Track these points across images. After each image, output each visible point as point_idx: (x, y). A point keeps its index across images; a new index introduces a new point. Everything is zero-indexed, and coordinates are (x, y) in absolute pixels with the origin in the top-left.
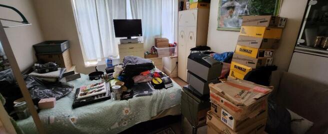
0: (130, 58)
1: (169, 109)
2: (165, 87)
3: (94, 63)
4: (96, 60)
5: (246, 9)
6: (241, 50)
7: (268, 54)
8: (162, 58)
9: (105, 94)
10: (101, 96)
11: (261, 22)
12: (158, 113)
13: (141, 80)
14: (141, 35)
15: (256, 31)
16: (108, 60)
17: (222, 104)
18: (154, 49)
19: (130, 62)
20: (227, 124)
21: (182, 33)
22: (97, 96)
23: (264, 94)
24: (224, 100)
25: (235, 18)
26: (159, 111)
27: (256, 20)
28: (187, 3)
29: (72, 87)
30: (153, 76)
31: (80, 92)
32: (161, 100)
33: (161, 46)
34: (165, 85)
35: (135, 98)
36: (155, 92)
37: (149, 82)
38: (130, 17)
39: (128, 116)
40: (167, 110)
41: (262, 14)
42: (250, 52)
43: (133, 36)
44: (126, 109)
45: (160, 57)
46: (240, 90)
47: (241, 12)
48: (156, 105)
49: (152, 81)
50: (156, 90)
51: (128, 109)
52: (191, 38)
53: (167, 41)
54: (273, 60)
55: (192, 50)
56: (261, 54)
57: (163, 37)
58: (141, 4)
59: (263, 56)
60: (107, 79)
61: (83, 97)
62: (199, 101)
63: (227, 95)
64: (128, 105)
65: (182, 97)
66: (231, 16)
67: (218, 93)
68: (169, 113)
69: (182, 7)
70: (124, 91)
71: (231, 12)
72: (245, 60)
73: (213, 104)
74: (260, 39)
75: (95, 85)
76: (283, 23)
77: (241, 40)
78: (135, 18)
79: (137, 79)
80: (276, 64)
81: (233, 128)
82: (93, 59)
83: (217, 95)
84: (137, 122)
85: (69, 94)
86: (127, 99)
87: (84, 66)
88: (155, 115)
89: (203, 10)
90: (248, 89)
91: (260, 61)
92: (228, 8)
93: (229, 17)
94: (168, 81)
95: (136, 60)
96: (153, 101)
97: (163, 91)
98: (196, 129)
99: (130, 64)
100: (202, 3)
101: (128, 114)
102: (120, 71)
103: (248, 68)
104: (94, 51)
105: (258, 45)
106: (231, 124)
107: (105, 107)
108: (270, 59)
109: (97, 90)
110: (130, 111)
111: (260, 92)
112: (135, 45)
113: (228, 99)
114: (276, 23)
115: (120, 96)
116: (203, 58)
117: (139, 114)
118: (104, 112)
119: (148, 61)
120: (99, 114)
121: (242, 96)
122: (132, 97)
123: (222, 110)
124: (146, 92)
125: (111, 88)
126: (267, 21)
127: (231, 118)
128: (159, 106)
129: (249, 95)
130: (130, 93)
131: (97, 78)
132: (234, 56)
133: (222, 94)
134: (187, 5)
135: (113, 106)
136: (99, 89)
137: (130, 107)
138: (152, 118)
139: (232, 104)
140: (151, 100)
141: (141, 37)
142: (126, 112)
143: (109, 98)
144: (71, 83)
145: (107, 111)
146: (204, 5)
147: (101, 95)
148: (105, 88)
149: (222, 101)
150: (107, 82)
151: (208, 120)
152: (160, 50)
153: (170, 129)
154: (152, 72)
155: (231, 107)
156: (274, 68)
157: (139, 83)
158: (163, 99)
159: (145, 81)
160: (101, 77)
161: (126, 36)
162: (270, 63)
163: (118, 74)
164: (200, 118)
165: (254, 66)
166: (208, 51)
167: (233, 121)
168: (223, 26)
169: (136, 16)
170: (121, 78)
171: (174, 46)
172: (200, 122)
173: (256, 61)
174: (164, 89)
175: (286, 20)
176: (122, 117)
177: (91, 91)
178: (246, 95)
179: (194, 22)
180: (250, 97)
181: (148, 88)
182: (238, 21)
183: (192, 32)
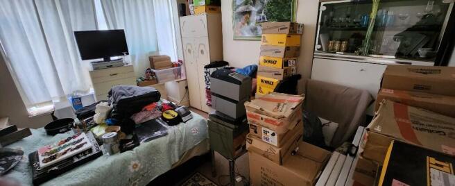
0: (121, 88)
1: (193, 148)
2: (182, 121)
3: (48, 108)
4: (50, 102)
5: (263, 14)
6: (265, 61)
7: (291, 62)
8: (164, 85)
9: (90, 150)
10: (85, 155)
11: (281, 29)
12: (180, 157)
13: (145, 118)
14: (128, 54)
15: (277, 39)
16: (73, 99)
17: (262, 122)
18: (151, 72)
19: (123, 95)
20: (270, 142)
21: (189, 47)
22: (77, 155)
23: (298, 103)
24: (264, 117)
25: (253, 24)
26: (181, 154)
27: (276, 27)
28: (190, 6)
29: (21, 153)
30: (162, 109)
31: (41, 158)
32: (181, 139)
33: (160, 67)
34: (183, 118)
35: (144, 145)
36: (171, 130)
37: (158, 118)
38: (103, 27)
39: (138, 172)
40: (191, 151)
41: (281, 20)
42: (275, 62)
43: (113, 55)
44: (133, 163)
45: (161, 82)
46: (276, 104)
47: (258, 18)
48: (176, 146)
49: (162, 117)
50: (172, 127)
51: (137, 162)
52: (202, 52)
53: (168, 58)
54: (297, 69)
55: (207, 67)
56: (285, 64)
57: (162, 53)
58: (120, 6)
59: (288, 66)
60: (85, 128)
61: (50, 163)
62: (233, 126)
63: (266, 110)
64: (135, 156)
65: (209, 129)
66: (248, 23)
67: (257, 111)
68: (194, 154)
69: (183, 11)
70: (122, 138)
71: (247, 18)
72: (270, 72)
73: (251, 125)
74: (282, 48)
75: (66, 141)
76: (301, 29)
77: (264, 50)
78: (112, 28)
79: (139, 118)
80: (299, 73)
81: (276, 145)
82: (43, 100)
83: (255, 114)
84: (152, 177)
85: (17, 165)
86: (131, 149)
87: (27, 115)
88: (177, 160)
89: (213, 15)
90: (283, 101)
91: (285, 71)
92: (244, 13)
93: (246, 24)
94: (185, 112)
95: (131, 91)
96: (172, 142)
97: (181, 126)
98: (233, 162)
99: (124, 97)
100: (211, 7)
101: (137, 170)
102: (105, 111)
103: (276, 81)
104: (44, 88)
105: (282, 55)
106: (274, 141)
107: (98, 169)
108: (294, 68)
109: (73, 147)
110: (139, 165)
111: (294, 102)
112: (119, 69)
113: (268, 115)
114: (295, 29)
115: (117, 147)
116: (230, 75)
117: (153, 165)
118: (99, 176)
119: (150, 89)
120: (91, 180)
121: (280, 108)
122: (138, 145)
123: (263, 129)
124: (158, 133)
125: (98, 139)
126: (286, 28)
127: (273, 135)
128: (179, 147)
129: (285, 106)
130: (133, 139)
131: (64, 130)
132: (258, 69)
133: (261, 111)
134: (191, 9)
135: (112, 164)
136: (77, 145)
137: (139, 158)
138: (173, 165)
139: (272, 119)
140: (168, 142)
141: (128, 56)
142: (134, 168)
143: (100, 154)
144: (14, 147)
145: (103, 174)
146: (213, 9)
147: (84, 153)
148: (87, 141)
149: (262, 119)
150: (86, 132)
151: (248, 145)
152: (161, 73)
153: (198, 173)
154: (159, 104)
155: (273, 122)
156: (299, 77)
157: (142, 124)
158: (184, 137)
159: (151, 118)
160: (72, 126)
161: (100, 57)
162: (294, 72)
163: (104, 116)
164: (236, 147)
165: (281, 78)
166: (227, 66)
167: (276, 137)
168: (240, 35)
169: (115, 25)
170: (112, 121)
171: (179, 65)
172: (237, 152)
173: (282, 72)
174: (181, 124)
175: (303, 25)
176: (130, 176)
177: (63, 151)
178: (283, 107)
179: (204, 32)
180: (287, 108)
181: (159, 127)
182: (256, 29)
183: (202, 44)
